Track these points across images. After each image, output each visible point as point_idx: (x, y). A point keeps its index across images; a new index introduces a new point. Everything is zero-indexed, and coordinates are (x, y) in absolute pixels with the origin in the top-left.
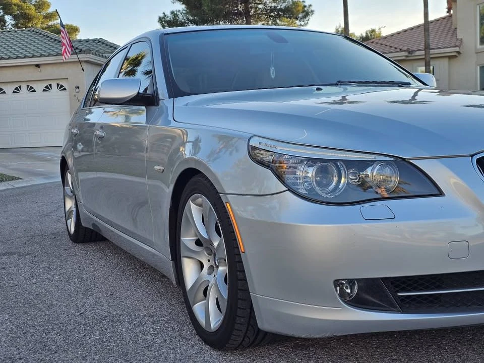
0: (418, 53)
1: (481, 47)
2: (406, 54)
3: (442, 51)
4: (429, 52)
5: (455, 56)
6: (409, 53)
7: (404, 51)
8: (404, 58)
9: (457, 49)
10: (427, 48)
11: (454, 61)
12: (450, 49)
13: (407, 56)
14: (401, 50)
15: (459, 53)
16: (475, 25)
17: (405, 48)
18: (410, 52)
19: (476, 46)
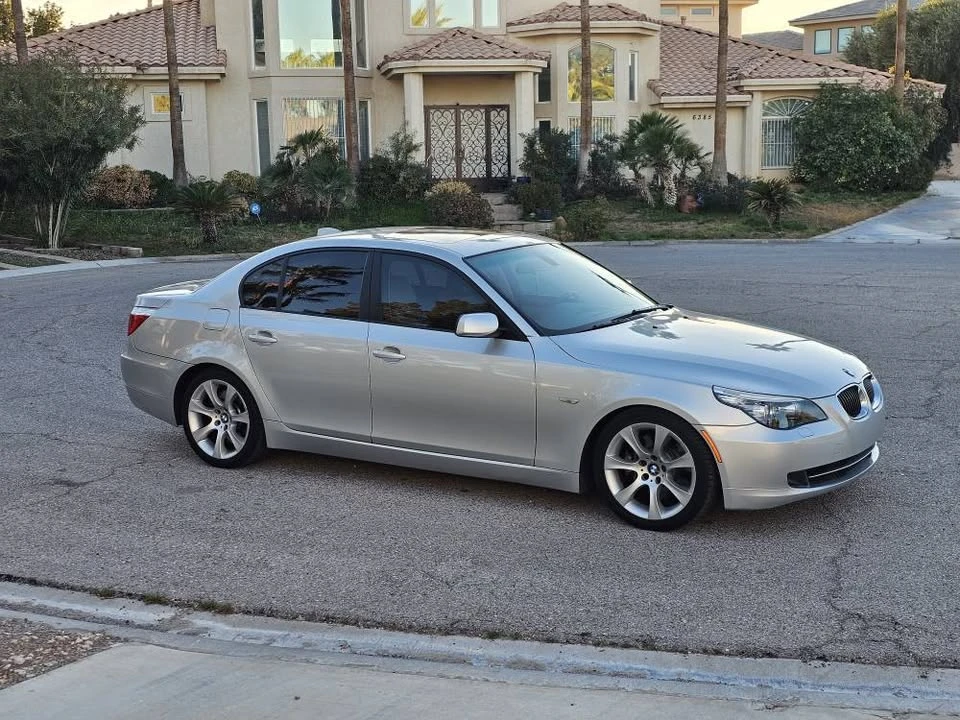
0: (153, 70)
1: (257, 68)
2: (134, 70)
3: (197, 70)
4: (177, 70)
5: (218, 81)
6: (138, 69)
7: (131, 65)
8: (129, 76)
9: (222, 70)
10: (172, 63)
11: (214, 88)
12: (210, 68)
13: (133, 74)
14: (122, 61)
15: (223, 75)
16: (247, 30)
17: (133, 60)
18: (140, 66)
19: (249, 68)
